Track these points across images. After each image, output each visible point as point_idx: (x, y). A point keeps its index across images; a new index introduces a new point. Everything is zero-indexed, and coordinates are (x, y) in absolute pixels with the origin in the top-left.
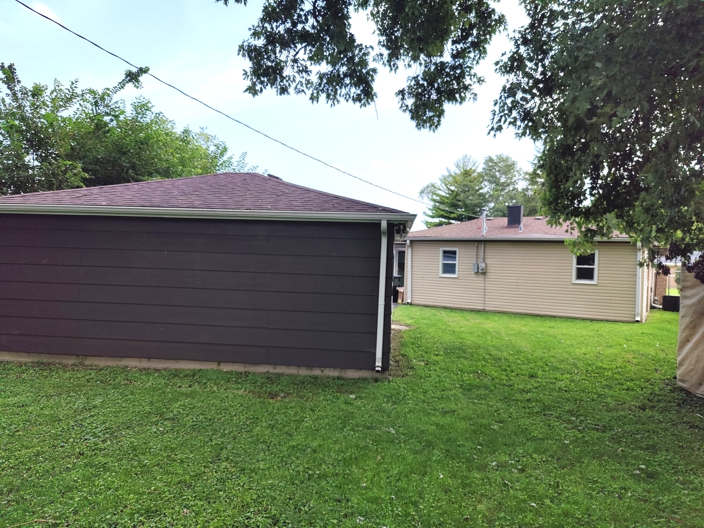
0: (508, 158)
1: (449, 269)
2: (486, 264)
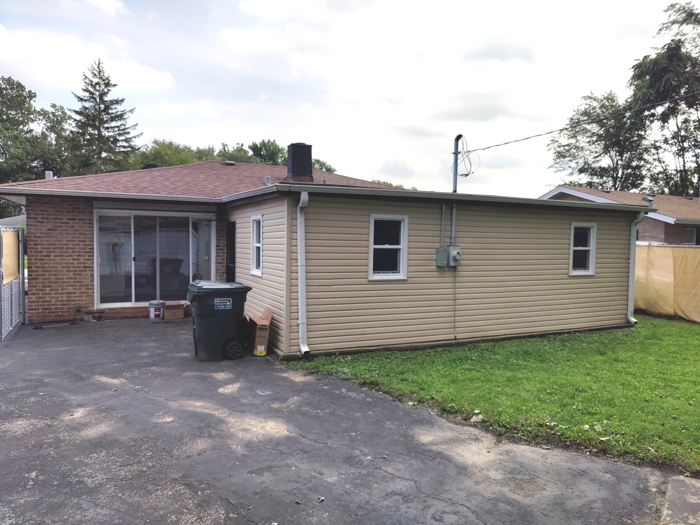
2: (460, 248)
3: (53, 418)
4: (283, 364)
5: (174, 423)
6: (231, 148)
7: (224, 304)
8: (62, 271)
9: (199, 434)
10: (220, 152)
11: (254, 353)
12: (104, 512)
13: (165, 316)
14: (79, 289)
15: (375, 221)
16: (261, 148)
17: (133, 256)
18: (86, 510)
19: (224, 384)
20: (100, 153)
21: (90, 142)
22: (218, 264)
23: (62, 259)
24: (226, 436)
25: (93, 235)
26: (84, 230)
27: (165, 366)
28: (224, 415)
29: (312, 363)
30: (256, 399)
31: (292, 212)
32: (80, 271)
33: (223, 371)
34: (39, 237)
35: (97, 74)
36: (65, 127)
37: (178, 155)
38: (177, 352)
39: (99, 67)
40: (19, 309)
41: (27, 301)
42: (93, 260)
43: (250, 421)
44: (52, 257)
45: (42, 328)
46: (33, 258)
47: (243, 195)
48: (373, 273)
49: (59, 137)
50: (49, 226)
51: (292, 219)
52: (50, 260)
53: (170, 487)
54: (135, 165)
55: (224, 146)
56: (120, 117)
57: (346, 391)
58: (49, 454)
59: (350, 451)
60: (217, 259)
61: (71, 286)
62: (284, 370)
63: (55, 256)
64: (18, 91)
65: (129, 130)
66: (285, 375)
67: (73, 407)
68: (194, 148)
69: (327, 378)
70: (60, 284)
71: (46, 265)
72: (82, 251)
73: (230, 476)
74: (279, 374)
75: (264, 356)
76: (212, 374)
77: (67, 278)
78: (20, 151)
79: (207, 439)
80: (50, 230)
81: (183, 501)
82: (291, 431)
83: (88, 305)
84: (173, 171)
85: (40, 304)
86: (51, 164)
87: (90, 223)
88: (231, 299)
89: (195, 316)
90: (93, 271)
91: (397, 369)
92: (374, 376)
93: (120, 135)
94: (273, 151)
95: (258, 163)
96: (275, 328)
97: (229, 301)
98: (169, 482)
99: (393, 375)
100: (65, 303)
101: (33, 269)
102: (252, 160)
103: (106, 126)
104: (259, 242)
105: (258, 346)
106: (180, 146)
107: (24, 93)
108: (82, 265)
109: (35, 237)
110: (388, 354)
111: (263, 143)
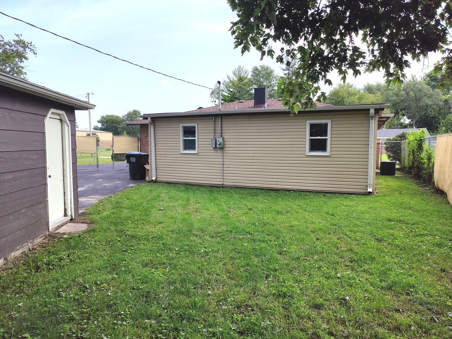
0: (268, 68)
1: (189, 145)
2: (223, 139)
15: (184, 127)
48: (184, 150)
97: (135, 159)
105: (147, 177)
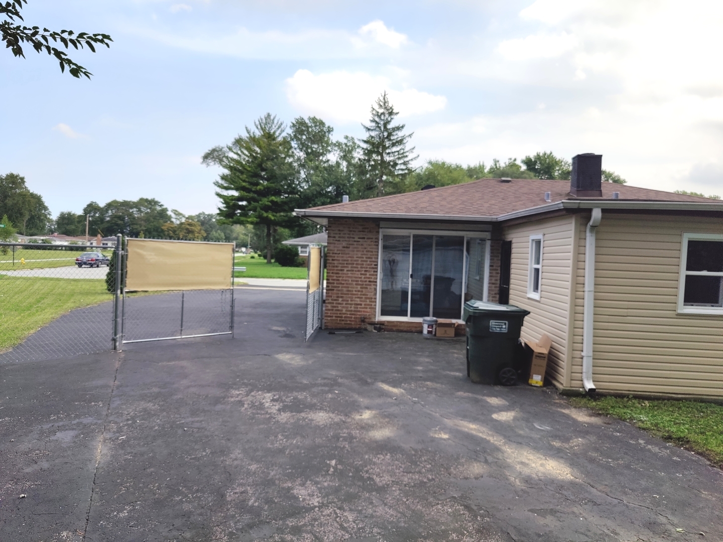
3: (346, 415)
4: (563, 399)
5: (450, 441)
6: (502, 164)
7: (499, 327)
8: (352, 284)
9: (475, 457)
10: (491, 169)
11: (530, 381)
12: (391, 512)
13: (437, 332)
14: (364, 301)
15: (689, 242)
16: (535, 162)
17: (410, 273)
18: (376, 506)
19: (497, 410)
20: (382, 177)
21: (374, 168)
22: (491, 285)
23: (352, 274)
24: (502, 466)
25: (378, 252)
26: (370, 248)
27: (439, 383)
28: (499, 443)
29: (599, 403)
30: (533, 432)
31: (580, 231)
32: (366, 285)
33: (496, 396)
34: (336, 254)
35: (383, 106)
36: (354, 156)
37: (450, 174)
38: (450, 371)
39: (384, 99)
40: (318, 315)
41: (324, 309)
42: (377, 275)
43: (528, 455)
44: (345, 272)
45: (334, 333)
46: (331, 272)
47: (522, 213)
48: (684, 305)
49: (350, 164)
50: (344, 244)
51: (580, 239)
52: (344, 274)
53: (449, 504)
54: (410, 186)
55: (496, 162)
56: (400, 142)
57: (645, 443)
58: (344, 447)
59: (653, 516)
60: (490, 280)
61: (358, 298)
62: (564, 406)
63: (347, 271)
64: (320, 128)
65: (407, 154)
66: (566, 411)
67: (361, 409)
68: (465, 167)
69: (618, 423)
70: (350, 296)
71: (340, 279)
72: (368, 267)
73: (509, 509)
74: (559, 409)
75: (541, 387)
76: (485, 398)
77: (356, 291)
78: (320, 179)
79: (483, 464)
80: (344, 247)
81: (463, 522)
82: (577, 477)
83: (370, 316)
84: (450, 191)
85: (334, 312)
86: (343, 189)
87: (376, 242)
88: (507, 322)
89: (469, 336)
90: (376, 285)
91: (715, 428)
92: (684, 430)
93: (399, 158)
94: (549, 164)
95: (531, 178)
96: (553, 357)
97: (505, 324)
98: (449, 498)
99: (710, 433)
100: (353, 313)
101: (331, 281)
102: (524, 175)
103: (388, 151)
104: (538, 263)
105: (534, 375)
106: (452, 166)
107: (325, 129)
108: (368, 280)
109: (333, 253)
110: (701, 406)
111: (538, 157)
